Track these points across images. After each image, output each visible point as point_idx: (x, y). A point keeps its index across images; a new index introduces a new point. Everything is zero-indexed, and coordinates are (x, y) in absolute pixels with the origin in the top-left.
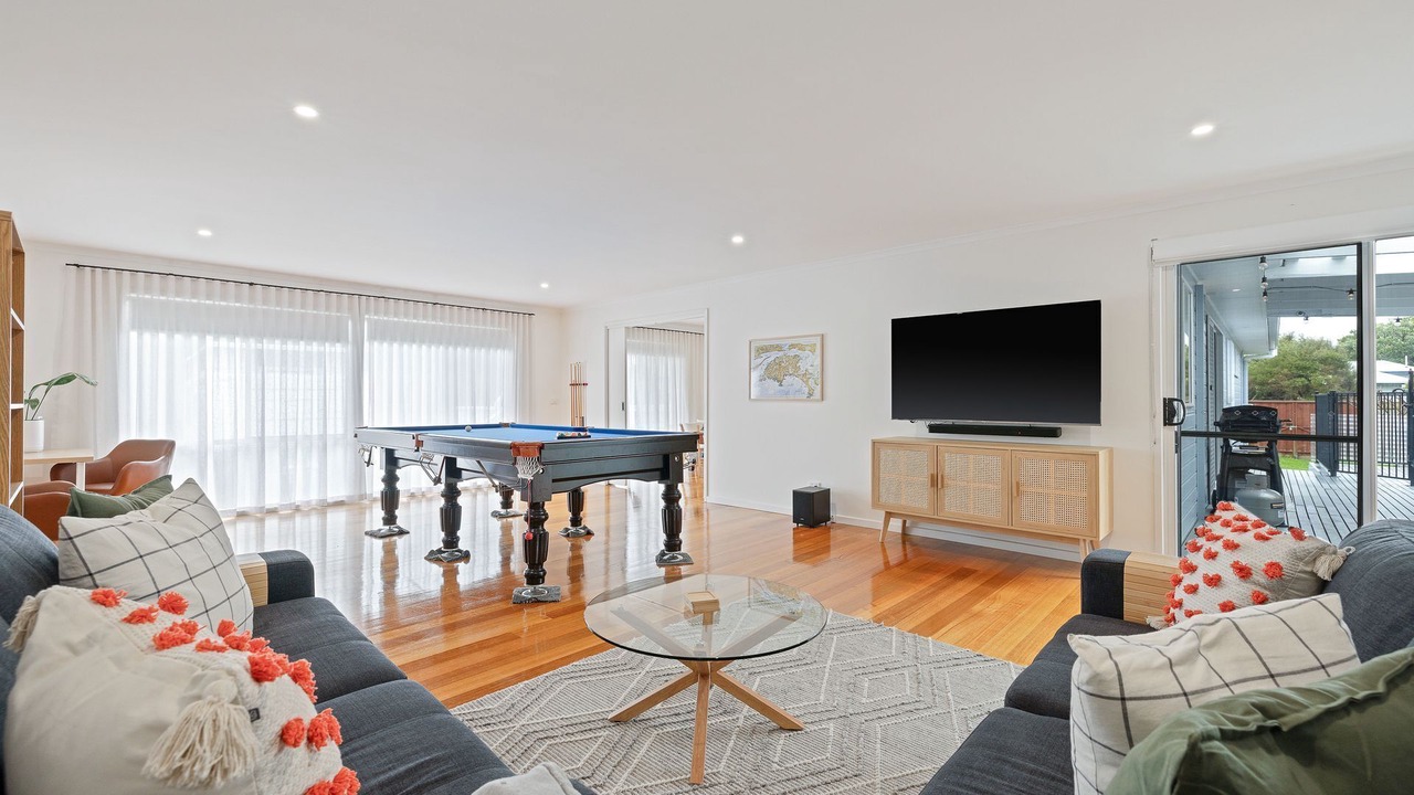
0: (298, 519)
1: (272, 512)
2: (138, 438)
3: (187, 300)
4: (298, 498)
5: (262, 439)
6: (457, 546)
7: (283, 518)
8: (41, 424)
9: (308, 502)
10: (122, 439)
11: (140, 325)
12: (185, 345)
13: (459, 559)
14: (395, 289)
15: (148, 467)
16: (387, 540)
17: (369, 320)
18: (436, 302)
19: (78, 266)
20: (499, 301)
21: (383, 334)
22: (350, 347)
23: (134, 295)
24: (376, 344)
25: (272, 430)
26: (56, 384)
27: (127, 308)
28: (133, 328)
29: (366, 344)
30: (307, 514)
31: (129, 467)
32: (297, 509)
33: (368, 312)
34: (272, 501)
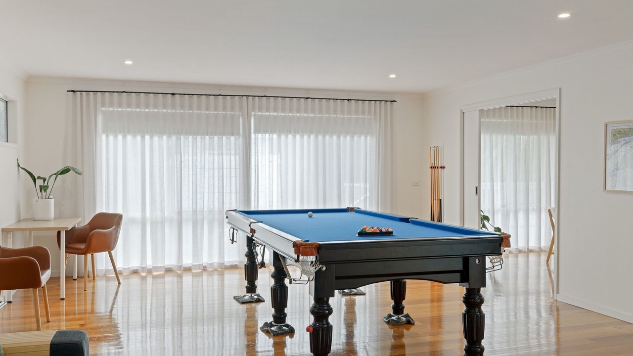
0: (205, 277)
1: (188, 270)
2: (107, 212)
3: (134, 110)
4: (205, 260)
5: (180, 212)
6: (284, 322)
7: (195, 275)
8: (52, 201)
9: (212, 264)
10: (98, 211)
11: (106, 131)
12: (133, 142)
13: (285, 333)
14: (275, 88)
15: (104, 234)
16: (248, 305)
17: (255, 116)
18: (307, 97)
19: (73, 91)
20: (363, 92)
21: (264, 127)
22: (241, 139)
23: (104, 109)
24: (260, 135)
25: (187, 205)
26: (60, 174)
27: (100, 118)
28: (104, 132)
29: (253, 136)
30: (211, 274)
31: (93, 234)
32: (205, 269)
33: (253, 109)
34: (187, 261)
